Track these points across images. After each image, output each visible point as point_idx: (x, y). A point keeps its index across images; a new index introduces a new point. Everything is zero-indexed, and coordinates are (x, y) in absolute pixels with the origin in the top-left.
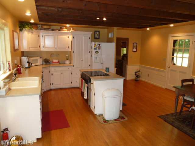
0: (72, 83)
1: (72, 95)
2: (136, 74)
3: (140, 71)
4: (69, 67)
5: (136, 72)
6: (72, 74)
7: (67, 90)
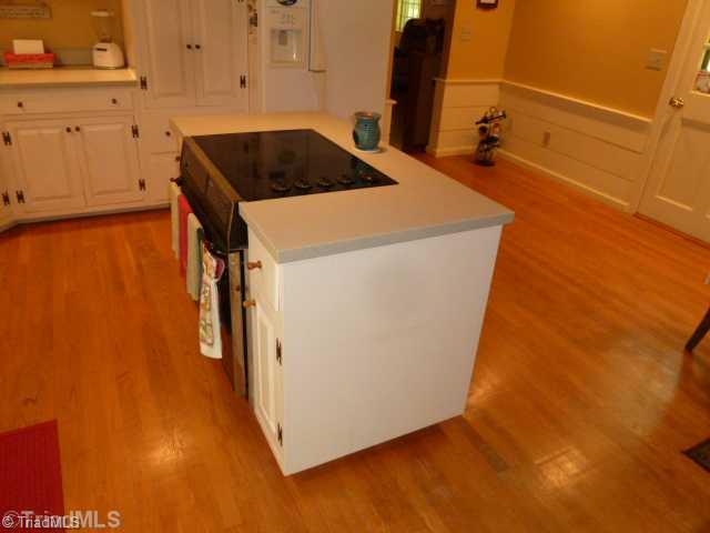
0: (142, 185)
1: (139, 266)
2: (483, 130)
3: (504, 116)
4: (114, 93)
5: (485, 120)
6: (135, 132)
7: (117, 230)
